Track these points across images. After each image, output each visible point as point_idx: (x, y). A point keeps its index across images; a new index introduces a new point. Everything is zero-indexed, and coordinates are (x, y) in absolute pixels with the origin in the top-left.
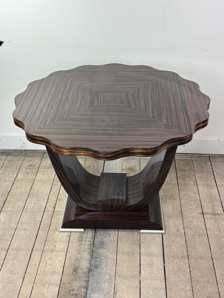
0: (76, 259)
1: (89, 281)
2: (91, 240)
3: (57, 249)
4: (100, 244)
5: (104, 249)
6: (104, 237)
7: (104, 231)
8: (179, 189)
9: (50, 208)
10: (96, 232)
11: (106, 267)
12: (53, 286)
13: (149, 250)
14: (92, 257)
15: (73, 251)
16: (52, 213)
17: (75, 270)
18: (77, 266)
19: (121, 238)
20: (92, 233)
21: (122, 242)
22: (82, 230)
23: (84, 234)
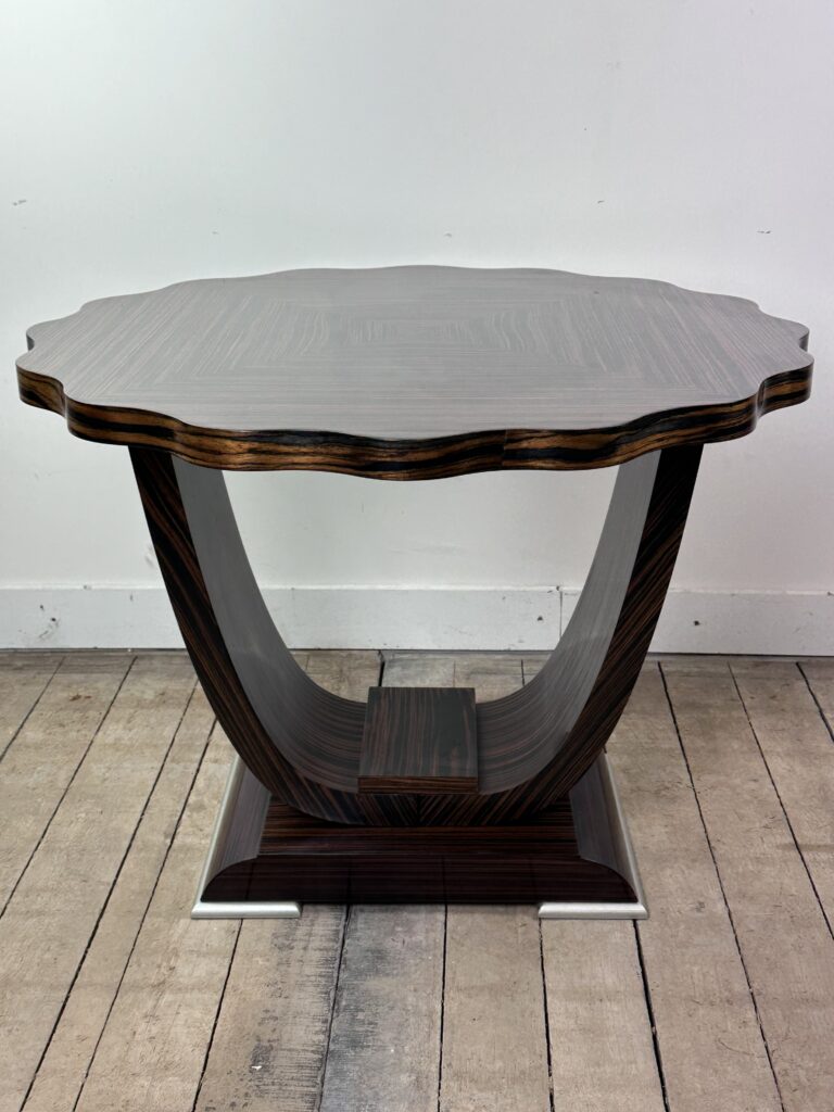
0: (262, 1015)
1: (321, 1096)
2: (331, 944)
3: (181, 980)
4: (368, 961)
5: (388, 975)
7: (382, 911)
8: (691, 766)
9: (153, 837)
10: (353, 916)
11: (396, 1042)
13: (582, 976)
14: (335, 1006)
15: (250, 986)
16: (160, 853)
17: (262, 1055)
18: (269, 1041)
19: (458, 938)
20: (335, 921)
21: (465, 948)
22: (291, 908)
23: (297, 924)
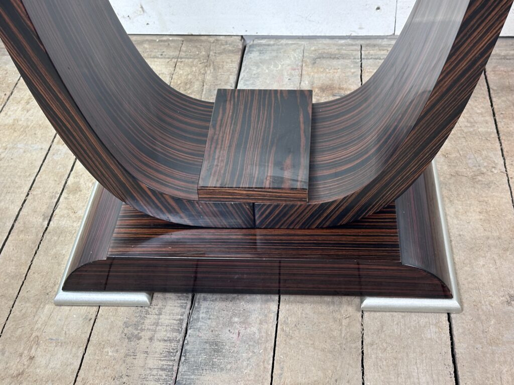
2: (175, 334)
3: (38, 370)
4: (206, 354)
5: (222, 369)
6: (224, 324)
8: (505, 150)
9: (33, 218)
10: (196, 305)
13: (398, 375)
16: (37, 235)
19: (288, 329)
21: (292, 342)
22: (142, 297)
23: (147, 313)
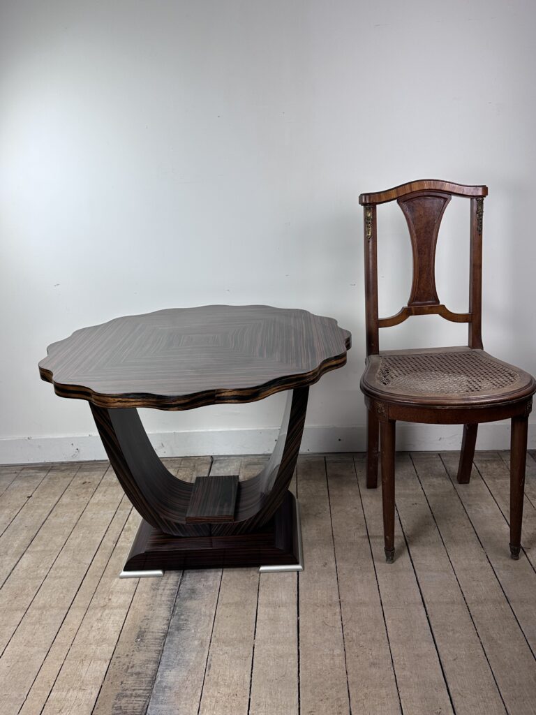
0: (143, 618)
1: (163, 650)
2: (175, 587)
3: (113, 604)
4: (188, 594)
5: (195, 599)
6: (197, 582)
7: (196, 572)
8: (331, 502)
9: (109, 543)
10: (185, 575)
11: (195, 627)
12: (99, 662)
14: (173, 614)
15: (140, 605)
16: (111, 550)
17: (141, 635)
18: (145, 629)
19: (226, 582)
20: (177, 577)
21: (227, 587)
22: (159, 572)
23: (162, 579)
